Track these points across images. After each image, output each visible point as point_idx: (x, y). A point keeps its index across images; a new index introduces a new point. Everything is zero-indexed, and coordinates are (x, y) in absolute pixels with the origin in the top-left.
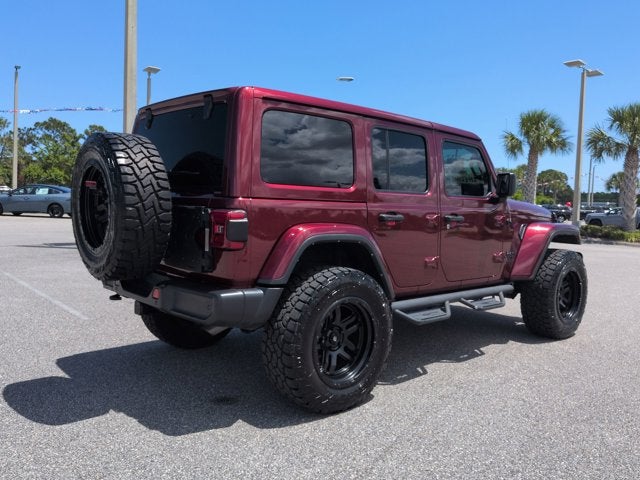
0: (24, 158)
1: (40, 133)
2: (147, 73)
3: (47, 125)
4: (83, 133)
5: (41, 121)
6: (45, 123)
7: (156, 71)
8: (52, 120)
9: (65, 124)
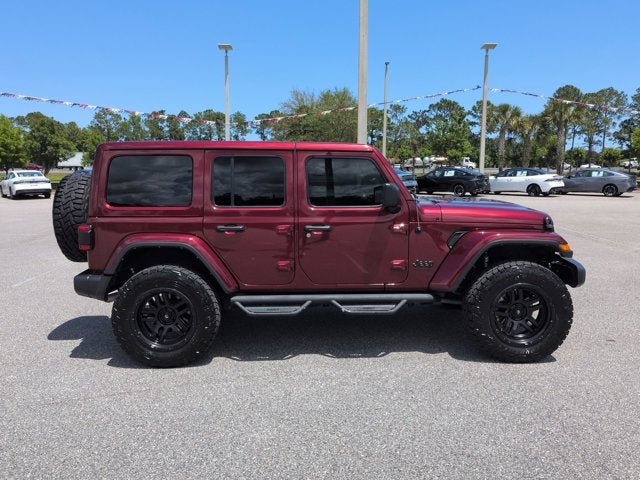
0: (419, 139)
1: (432, 115)
2: (484, 50)
3: (439, 106)
4: (471, 109)
5: (435, 103)
6: (438, 104)
7: (494, 46)
8: (444, 101)
9: (455, 103)
